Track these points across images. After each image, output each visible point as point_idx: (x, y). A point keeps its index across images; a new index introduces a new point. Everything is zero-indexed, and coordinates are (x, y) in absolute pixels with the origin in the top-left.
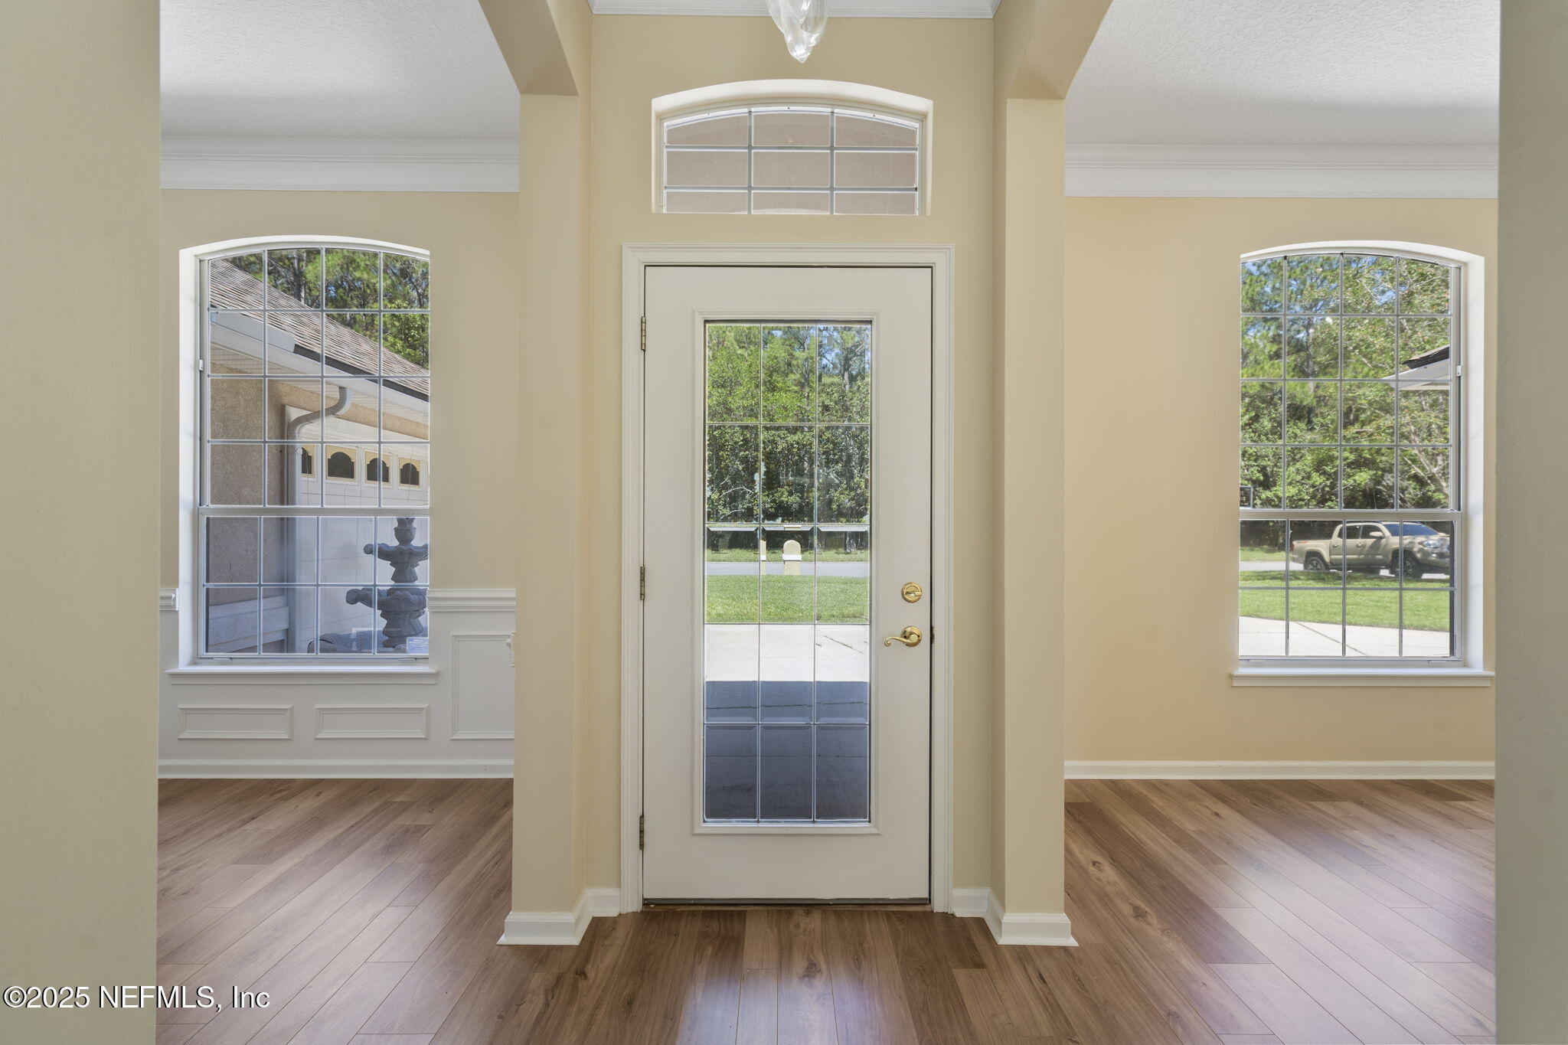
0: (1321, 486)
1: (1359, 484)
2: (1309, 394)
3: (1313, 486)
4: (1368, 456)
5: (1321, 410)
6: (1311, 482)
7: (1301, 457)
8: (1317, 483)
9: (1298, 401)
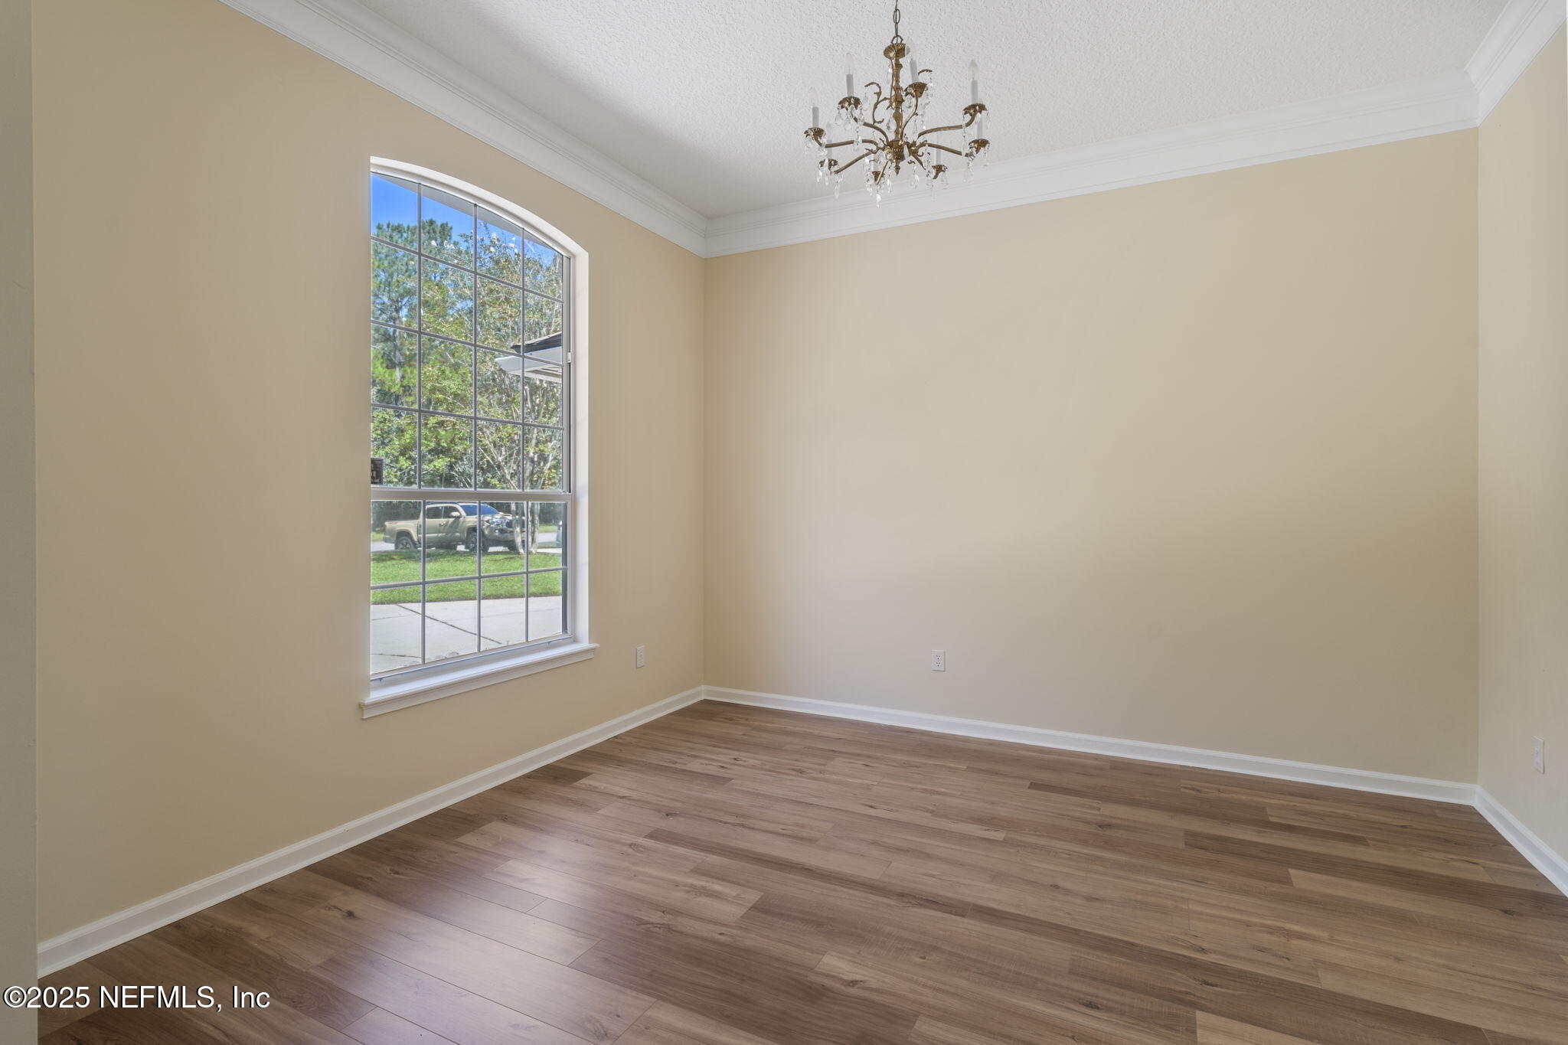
0: (408, 470)
1: (438, 469)
2: (396, 382)
3: (400, 470)
4: (445, 445)
5: (407, 400)
6: (398, 466)
7: (390, 441)
8: (404, 467)
9: (386, 388)
